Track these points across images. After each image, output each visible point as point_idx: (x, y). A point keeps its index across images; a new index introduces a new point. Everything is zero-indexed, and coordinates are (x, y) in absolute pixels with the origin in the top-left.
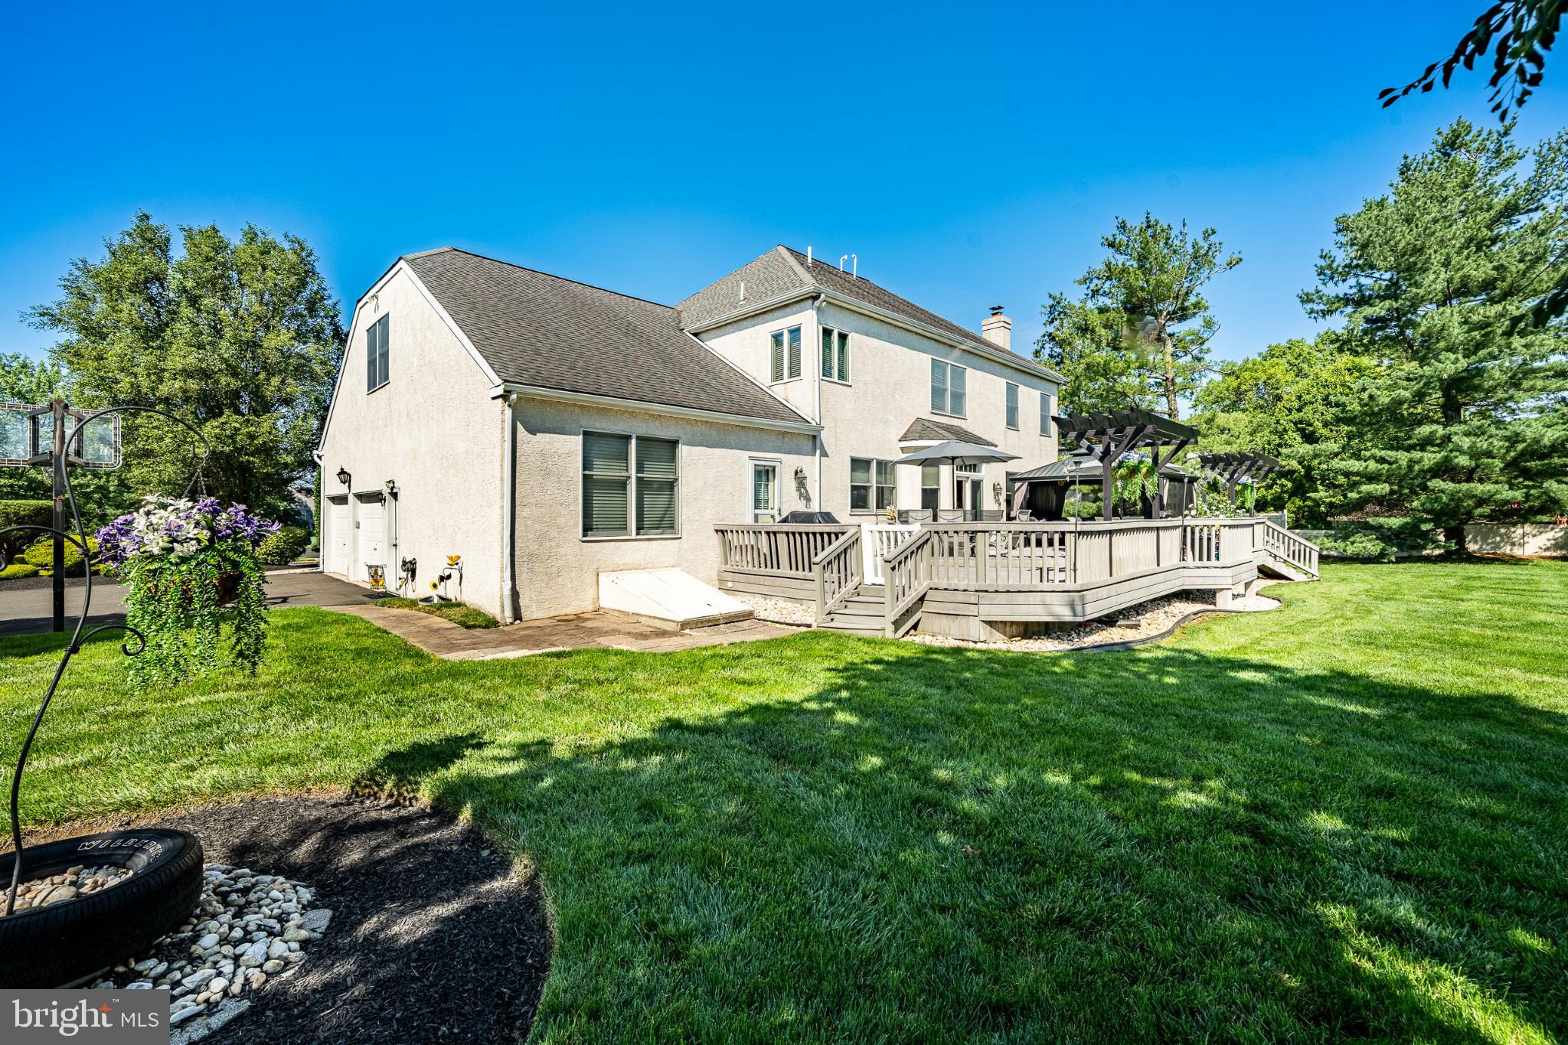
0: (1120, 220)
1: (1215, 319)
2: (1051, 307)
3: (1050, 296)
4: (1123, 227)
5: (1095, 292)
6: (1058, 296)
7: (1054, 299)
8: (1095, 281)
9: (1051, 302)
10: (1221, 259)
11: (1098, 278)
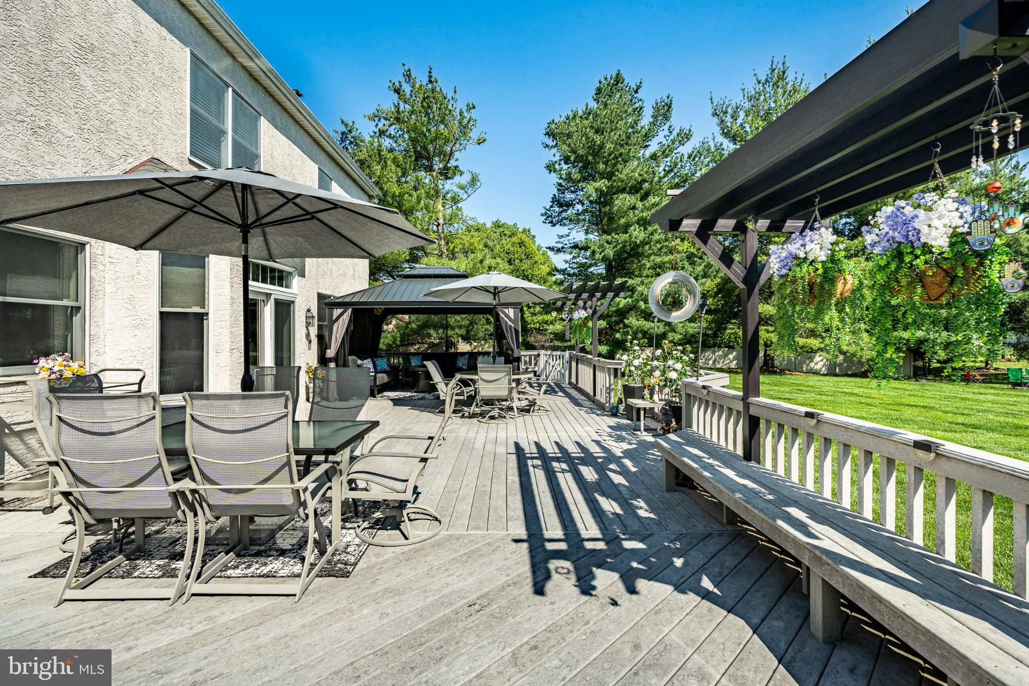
0: (406, 69)
1: (480, 177)
2: (343, 133)
3: (342, 122)
4: (408, 76)
5: (382, 133)
6: (351, 124)
7: (346, 125)
8: (383, 121)
9: (343, 129)
10: (474, 134)
11: (386, 119)
